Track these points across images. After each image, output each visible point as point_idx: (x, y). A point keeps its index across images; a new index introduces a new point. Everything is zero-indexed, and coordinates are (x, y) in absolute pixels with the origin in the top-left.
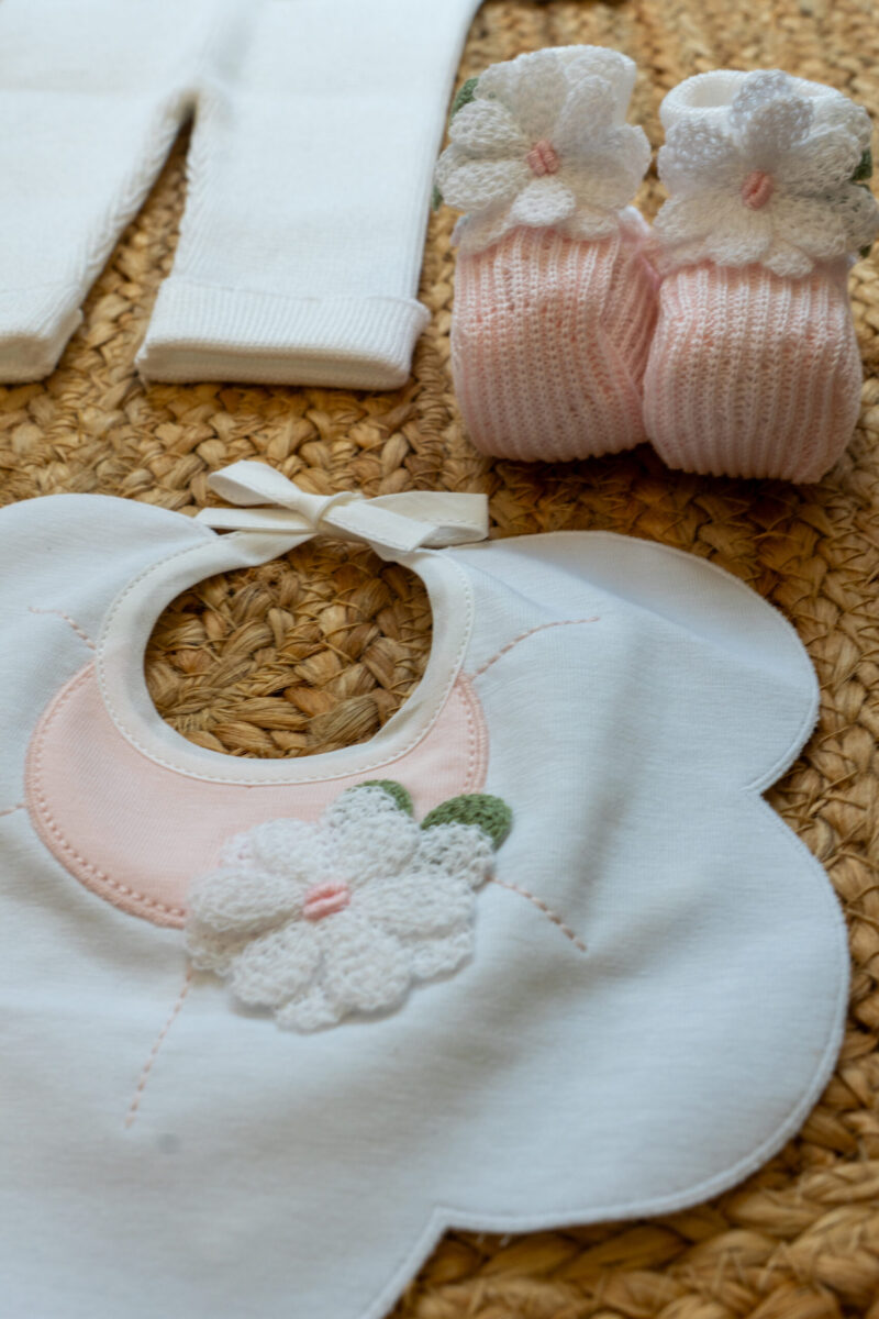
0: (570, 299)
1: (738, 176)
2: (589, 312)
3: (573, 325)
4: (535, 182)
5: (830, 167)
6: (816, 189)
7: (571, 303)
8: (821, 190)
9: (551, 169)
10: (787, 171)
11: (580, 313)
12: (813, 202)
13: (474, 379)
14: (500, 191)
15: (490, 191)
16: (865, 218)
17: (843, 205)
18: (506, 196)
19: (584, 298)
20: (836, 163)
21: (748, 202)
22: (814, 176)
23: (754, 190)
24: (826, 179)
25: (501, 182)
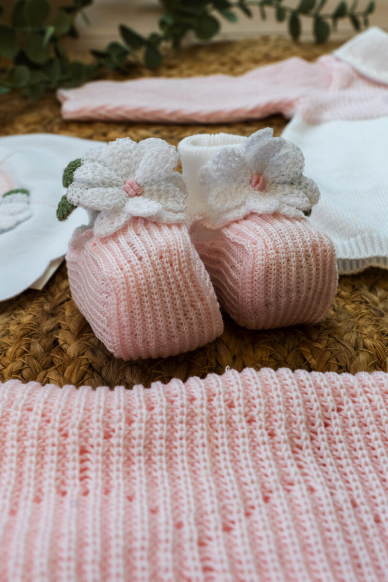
0: (175, 249)
1: (248, 176)
2: (186, 256)
3: (180, 264)
4: (131, 200)
5: (292, 168)
6: (287, 179)
7: (175, 252)
8: (289, 180)
9: (138, 193)
10: (270, 173)
11: (182, 257)
12: (286, 186)
13: (123, 303)
14: (117, 201)
15: (111, 200)
16: (312, 192)
17: (300, 186)
18: (120, 204)
19: (182, 248)
20: (294, 166)
21: (256, 188)
22: (285, 173)
23: (258, 182)
24: (292, 173)
25: (114, 196)
